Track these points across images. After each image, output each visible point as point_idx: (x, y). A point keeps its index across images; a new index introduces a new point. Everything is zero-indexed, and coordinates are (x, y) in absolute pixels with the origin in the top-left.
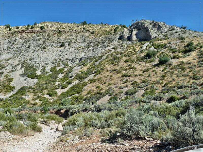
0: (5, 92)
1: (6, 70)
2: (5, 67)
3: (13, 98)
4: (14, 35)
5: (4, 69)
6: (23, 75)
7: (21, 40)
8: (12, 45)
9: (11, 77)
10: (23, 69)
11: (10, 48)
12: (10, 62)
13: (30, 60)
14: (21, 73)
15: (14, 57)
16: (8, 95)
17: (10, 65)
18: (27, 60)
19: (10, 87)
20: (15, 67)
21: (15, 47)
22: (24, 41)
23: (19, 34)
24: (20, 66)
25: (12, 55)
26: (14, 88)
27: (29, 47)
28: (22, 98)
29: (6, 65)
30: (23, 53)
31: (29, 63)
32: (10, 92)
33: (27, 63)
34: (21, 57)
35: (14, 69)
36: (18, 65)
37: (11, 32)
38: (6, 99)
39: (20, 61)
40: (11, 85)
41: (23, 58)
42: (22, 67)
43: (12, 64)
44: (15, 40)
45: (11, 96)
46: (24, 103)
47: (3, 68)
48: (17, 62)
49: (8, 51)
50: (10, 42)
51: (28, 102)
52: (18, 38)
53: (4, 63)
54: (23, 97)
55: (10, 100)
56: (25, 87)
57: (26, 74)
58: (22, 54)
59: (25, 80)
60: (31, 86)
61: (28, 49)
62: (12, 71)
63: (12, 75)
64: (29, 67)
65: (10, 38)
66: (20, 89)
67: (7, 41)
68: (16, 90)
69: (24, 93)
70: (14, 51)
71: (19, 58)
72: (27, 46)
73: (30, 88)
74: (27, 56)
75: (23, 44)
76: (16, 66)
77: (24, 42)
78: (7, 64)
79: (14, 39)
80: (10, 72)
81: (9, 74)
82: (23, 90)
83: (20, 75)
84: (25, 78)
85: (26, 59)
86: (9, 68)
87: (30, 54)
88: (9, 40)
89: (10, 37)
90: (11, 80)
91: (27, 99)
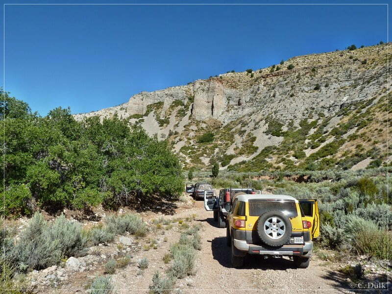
0: (248, 153)
1: (248, 127)
2: (247, 124)
3: (256, 161)
4: (257, 82)
5: (246, 127)
6: (267, 133)
7: (265, 88)
8: (255, 95)
9: (254, 136)
10: (267, 125)
11: (252, 100)
12: (253, 117)
13: (276, 112)
14: (265, 130)
15: (258, 111)
16: (252, 157)
17: (253, 121)
18: (272, 113)
19: (253, 147)
20: (257, 123)
21: (258, 97)
22: (268, 88)
23: (262, 81)
24: (264, 121)
25: (255, 108)
26: (257, 148)
27: (274, 96)
28: (265, 161)
29: (248, 122)
30: (267, 105)
31: (274, 117)
32: (253, 153)
33: (272, 117)
34: (265, 110)
35: (257, 126)
36: (261, 120)
37: (253, 78)
38: (249, 161)
39: (264, 115)
40: (254, 145)
41: (267, 112)
42: (266, 122)
43: (254, 120)
44: (258, 89)
45: (254, 158)
46: (266, 166)
47: (245, 125)
48: (260, 117)
49: (251, 104)
50: (253, 92)
51: (271, 166)
52: (261, 86)
53: (246, 120)
54: (266, 159)
55: (252, 163)
56: (269, 147)
57: (271, 131)
58: (265, 106)
59: (270, 138)
60: (276, 145)
61: (273, 98)
62: (255, 128)
63: (255, 134)
64: (273, 122)
65: (252, 87)
66: (263, 150)
67: (249, 91)
68: (259, 151)
69: (267, 155)
70: (257, 103)
71: (263, 111)
72: (272, 95)
73: (275, 148)
74: (272, 109)
75: (267, 93)
76: (259, 122)
77: (269, 90)
78: (250, 120)
79: (257, 87)
80: (252, 130)
81: (252, 132)
82: (267, 151)
83: (263, 133)
84: (270, 135)
85: (270, 112)
86: (252, 125)
87: (275, 105)
88: (252, 89)
89: (252, 85)
90: (254, 139)
91: (270, 162)
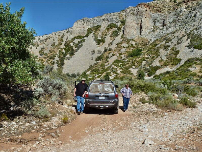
0: (172, 64)
1: (172, 43)
2: (171, 40)
3: (179, 71)
4: (179, 6)
5: (170, 42)
6: (189, 47)
7: (186, 10)
8: (177, 17)
9: (178, 49)
10: (189, 40)
11: (175, 21)
12: (176, 34)
13: (197, 29)
14: (188, 45)
15: (180, 29)
16: (175, 68)
17: (176, 38)
18: (194, 30)
19: (177, 59)
20: (180, 39)
21: (180, 18)
22: (189, 11)
23: (184, 5)
24: (186, 37)
25: (177, 28)
26: (180, 60)
27: (195, 16)
28: (188, 70)
29: (172, 38)
30: (189, 23)
31: (196, 33)
32: (176, 64)
33: (194, 33)
34: (187, 27)
35: (180, 41)
36: (184, 36)
37: (176, 3)
38: (173, 71)
39: (186, 32)
40: (177, 57)
41: (189, 29)
42: (188, 38)
43: (177, 37)
44: (180, 12)
45: (178, 69)
46: (190, 75)
47: (169, 41)
48: (183, 33)
49: (174, 24)
50: (175, 14)
51: (195, 75)
52: (183, 9)
53: (170, 37)
54: (189, 69)
55: (176, 72)
56: (191, 59)
57: (193, 45)
58: (187, 25)
59: (192, 51)
60: (198, 57)
61: (194, 18)
62: (178, 43)
63: (178, 48)
64: (195, 37)
65: (175, 10)
66: (186, 62)
67: (172, 13)
68: (182, 63)
69: (191, 66)
70: (179, 23)
71: (185, 29)
72: (193, 15)
73: (198, 59)
74: (193, 26)
75: (188, 14)
76: (182, 38)
77: (190, 11)
78: (173, 37)
79: (179, 10)
80: (176, 45)
81: (175, 46)
82: (190, 62)
83: (186, 47)
84: (192, 49)
85: (192, 29)
86: (175, 41)
87: (196, 23)
88: (175, 12)
89: (175, 9)
90: (177, 52)
91: (193, 71)
